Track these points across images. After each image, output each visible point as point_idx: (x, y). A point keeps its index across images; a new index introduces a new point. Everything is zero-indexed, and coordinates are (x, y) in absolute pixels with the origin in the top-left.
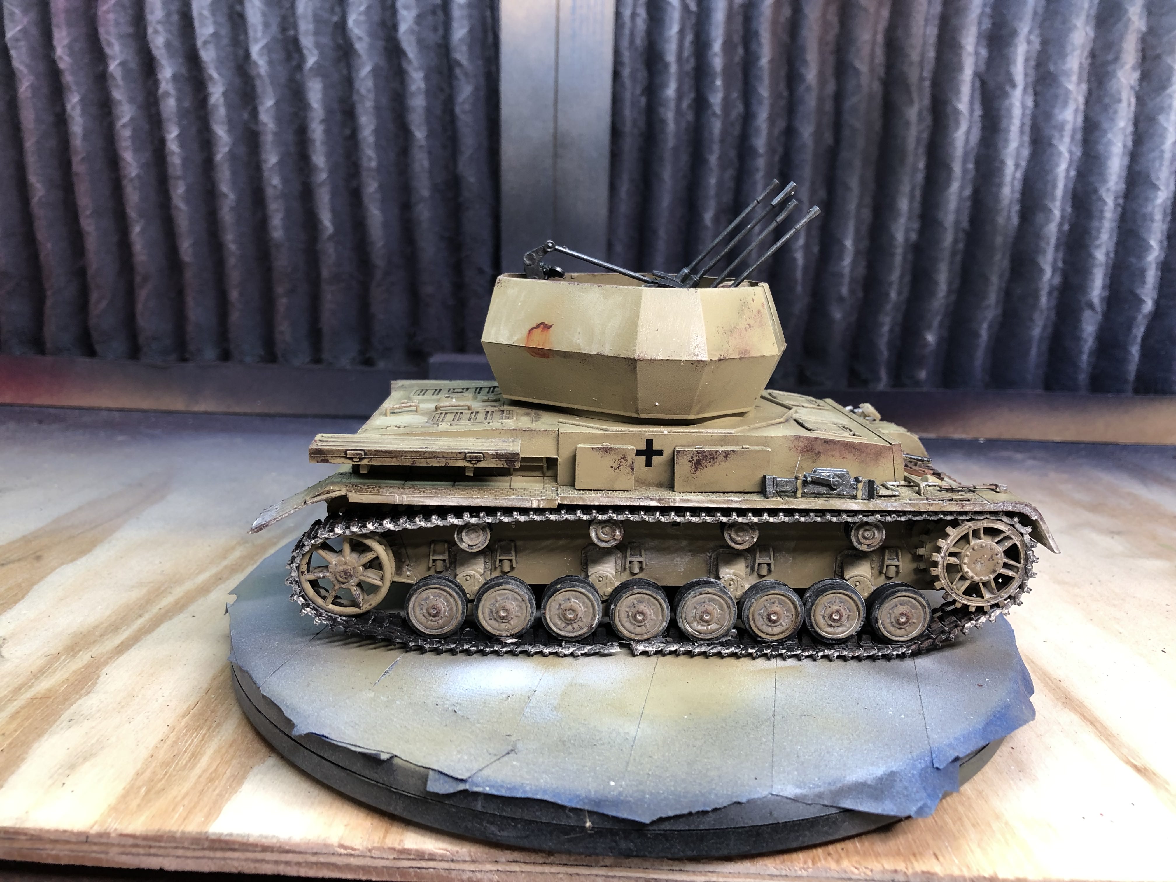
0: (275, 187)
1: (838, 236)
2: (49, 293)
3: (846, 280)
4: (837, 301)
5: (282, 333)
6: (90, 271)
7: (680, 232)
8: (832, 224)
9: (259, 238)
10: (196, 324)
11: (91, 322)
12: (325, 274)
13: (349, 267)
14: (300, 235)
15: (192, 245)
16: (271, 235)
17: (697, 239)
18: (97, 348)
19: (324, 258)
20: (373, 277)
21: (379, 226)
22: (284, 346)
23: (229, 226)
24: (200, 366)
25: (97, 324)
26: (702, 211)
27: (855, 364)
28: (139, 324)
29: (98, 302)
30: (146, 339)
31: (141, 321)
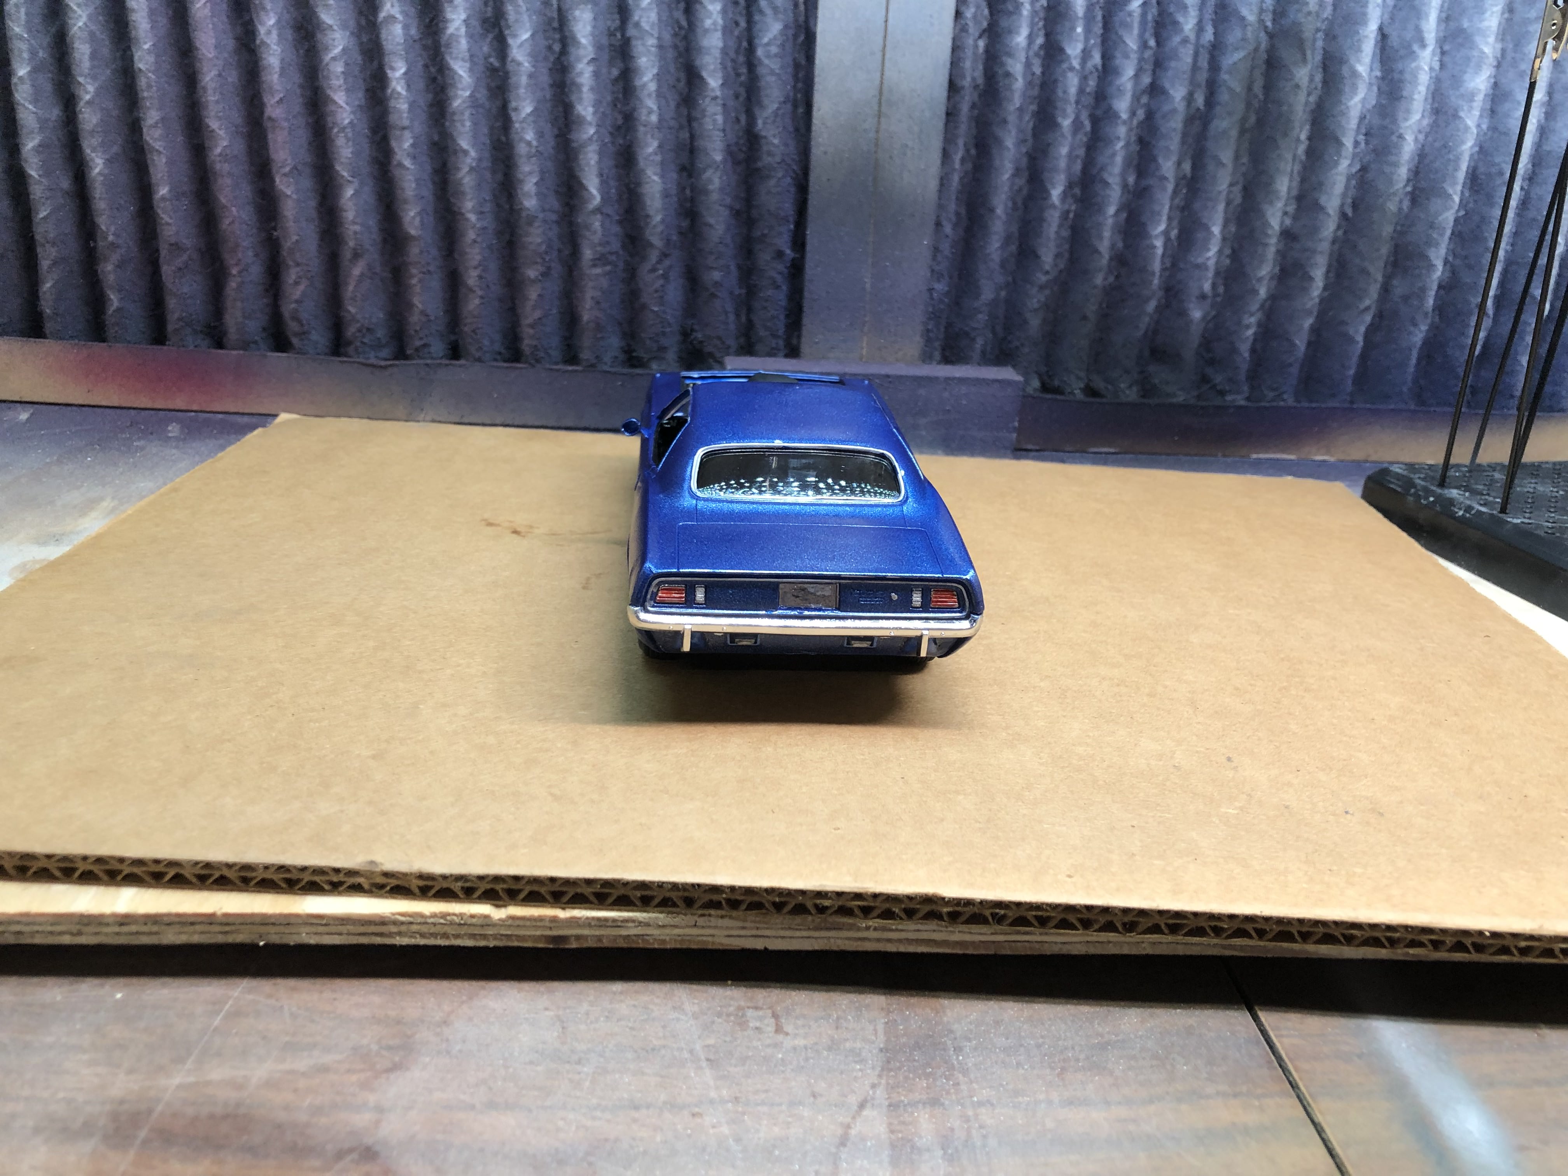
0: (529, 144)
1: (1205, 221)
2: (234, 271)
3: (1210, 274)
4: (1197, 298)
5: (532, 326)
6: (287, 244)
7: (1015, 208)
8: (1197, 205)
9: (498, 205)
10: (423, 313)
11: (287, 308)
12: (588, 254)
13: (616, 245)
14: (554, 203)
15: (419, 213)
16: (521, 203)
17: (1041, 220)
18: (295, 341)
19: (587, 233)
20: (644, 258)
21: (658, 195)
22: (534, 343)
23: (468, 190)
24: (427, 365)
25: (296, 311)
26: (1049, 186)
27: (1209, 371)
28: (349, 312)
29: (297, 283)
30: (359, 331)
31: (351, 309)
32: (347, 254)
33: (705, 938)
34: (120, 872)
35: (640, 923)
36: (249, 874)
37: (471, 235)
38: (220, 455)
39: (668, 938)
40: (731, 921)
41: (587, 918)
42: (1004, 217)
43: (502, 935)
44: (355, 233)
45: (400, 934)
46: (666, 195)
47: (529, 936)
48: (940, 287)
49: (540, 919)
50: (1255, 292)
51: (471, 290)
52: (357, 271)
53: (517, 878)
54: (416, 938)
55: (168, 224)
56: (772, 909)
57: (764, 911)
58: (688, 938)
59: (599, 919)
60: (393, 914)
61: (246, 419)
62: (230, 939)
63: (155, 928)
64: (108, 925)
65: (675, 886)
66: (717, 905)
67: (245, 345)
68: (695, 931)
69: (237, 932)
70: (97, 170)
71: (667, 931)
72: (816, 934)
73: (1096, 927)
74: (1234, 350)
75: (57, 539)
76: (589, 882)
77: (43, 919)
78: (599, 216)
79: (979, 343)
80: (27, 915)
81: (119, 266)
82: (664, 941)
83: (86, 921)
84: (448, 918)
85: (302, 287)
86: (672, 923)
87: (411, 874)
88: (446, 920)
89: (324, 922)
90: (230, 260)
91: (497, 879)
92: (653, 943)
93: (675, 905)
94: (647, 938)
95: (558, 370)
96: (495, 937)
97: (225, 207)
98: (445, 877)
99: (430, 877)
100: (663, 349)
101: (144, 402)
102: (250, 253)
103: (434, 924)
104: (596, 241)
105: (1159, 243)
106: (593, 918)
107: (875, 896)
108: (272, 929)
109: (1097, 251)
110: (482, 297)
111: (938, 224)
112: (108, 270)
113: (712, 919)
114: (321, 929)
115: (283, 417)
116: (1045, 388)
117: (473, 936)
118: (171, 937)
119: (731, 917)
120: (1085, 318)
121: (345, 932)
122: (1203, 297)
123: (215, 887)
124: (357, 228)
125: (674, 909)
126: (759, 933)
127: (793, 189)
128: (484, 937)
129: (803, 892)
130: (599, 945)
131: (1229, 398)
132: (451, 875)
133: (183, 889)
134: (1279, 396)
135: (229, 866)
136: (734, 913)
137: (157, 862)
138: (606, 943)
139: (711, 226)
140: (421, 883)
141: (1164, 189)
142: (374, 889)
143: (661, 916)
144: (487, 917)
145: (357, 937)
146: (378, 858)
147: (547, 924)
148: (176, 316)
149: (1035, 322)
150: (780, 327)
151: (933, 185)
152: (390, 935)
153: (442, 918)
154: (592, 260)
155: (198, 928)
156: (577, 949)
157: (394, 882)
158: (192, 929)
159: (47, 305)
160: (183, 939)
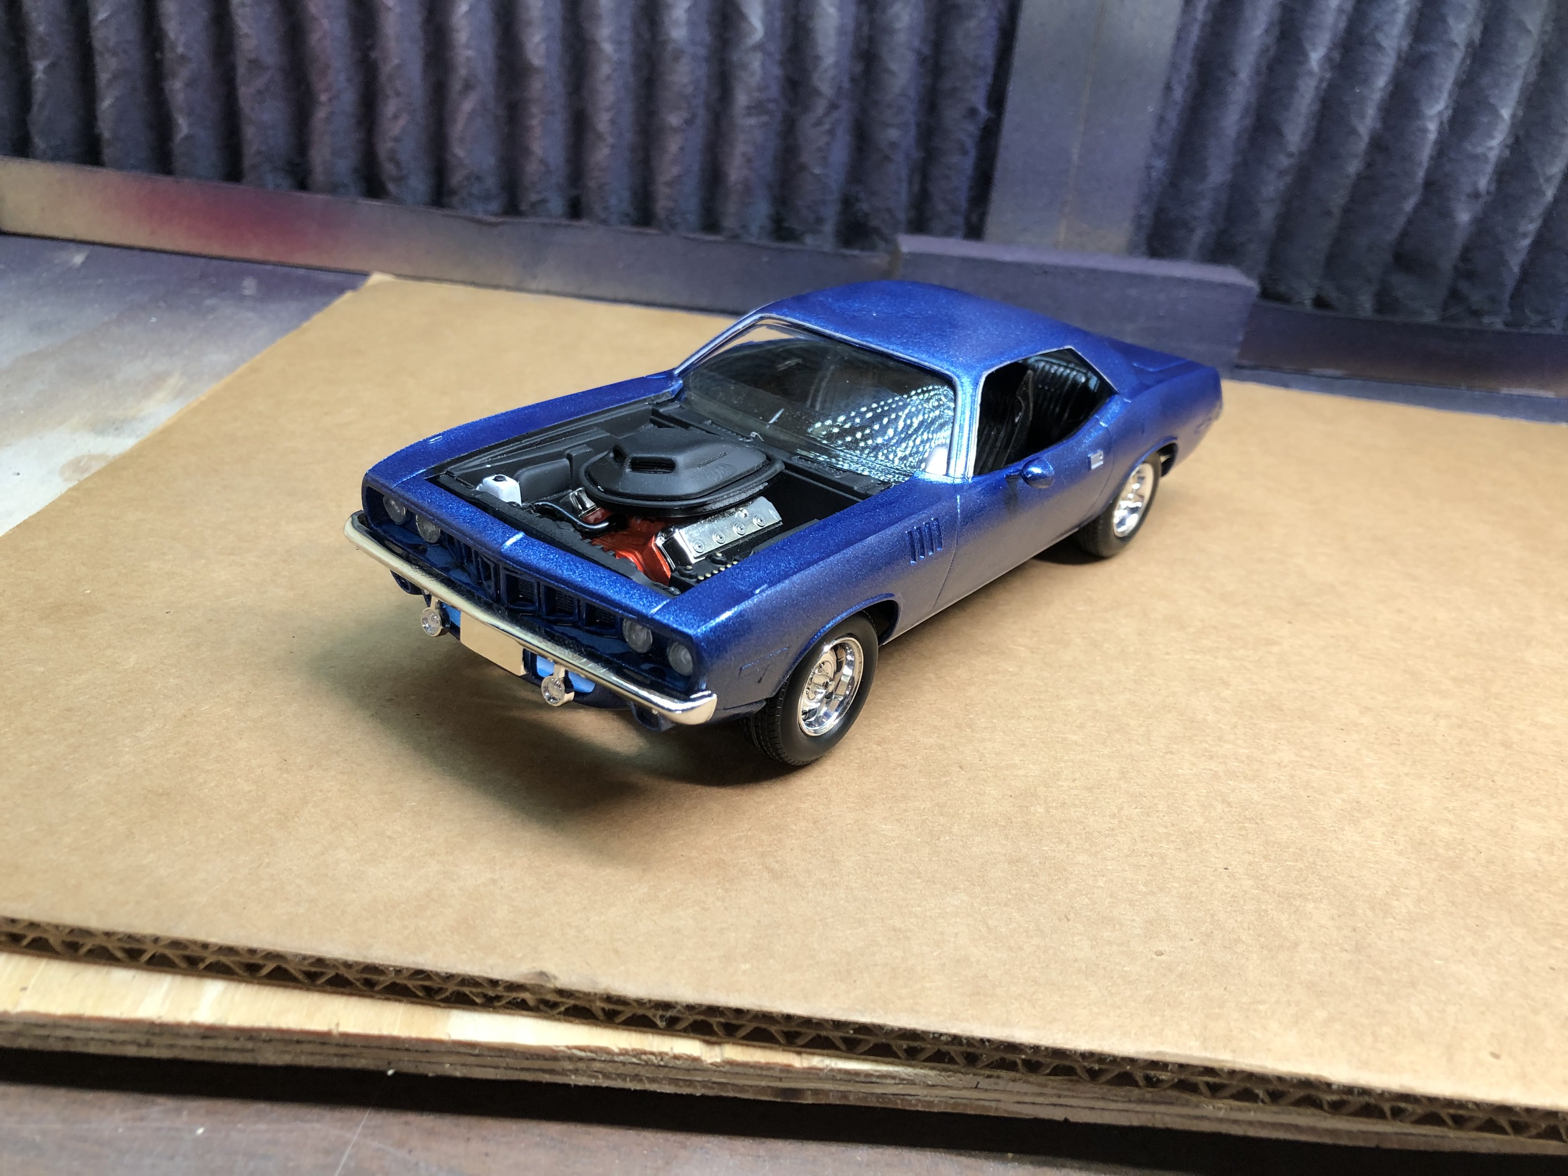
1: (1492, 101)
2: (323, 98)
3: (1489, 169)
4: (1469, 196)
5: (669, 184)
6: (386, 69)
7: (1258, 73)
8: (1485, 81)
9: (638, 35)
10: (542, 161)
11: (384, 147)
12: (741, 100)
13: (774, 91)
14: (705, 35)
15: (543, 40)
16: (668, 33)
17: (1292, 88)
18: (391, 187)
19: (744, 75)
20: (807, 109)
21: (832, 32)
22: (670, 204)
23: (605, 13)
24: (544, 225)
25: (393, 151)
26: (1308, 46)
27: (1464, 286)
28: (456, 155)
29: (396, 117)
30: (468, 178)
31: (459, 151)
32: (456, 85)
33: (987, 1104)
34: (202, 960)
35: (902, 1080)
36: (375, 977)
37: (605, 70)
38: (306, 325)
39: (936, 1100)
40: (1025, 1085)
41: (832, 1070)
42: (1248, 83)
43: (714, 1083)
44: (468, 59)
45: (576, 1071)
46: (841, 31)
47: (751, 1086)
48: (1160, 164)
49: (768, 1067)
50: (1540, 192)
51: (600, 137)
52: (468, 105)
53: (739, 1012)
54: (597, 1078)
55: (247, 35)
56: (1085, 1076)
57: (1075, 1078)
58: (964, 1101)
59: (847, 1072)
60: (568, 1048)
61: (331, 277)
62: (349, 1063)
63: (250, 1045)
64: (186, 1036)
65: (956, 1039)
66: (1011, 1066)
67: (333, 188)
68: (975, 1094)
69: (359, 1055)
71: (936, 1092)
72: (1139, 1108)
73: (1534, 1131)
74: (1504, 263)
75: (115, 426)
76: (838, 1025)
77: (99, 1025)
78: (759, 54)
79: (1199, 235)
80: (79, 1018)
81: (190, 84)
82: (931, 1103)
83: (157, 1030)
84: (644, 1057)
85: (402, 122)
86: (946, 1083)
87: (595, 994)
88: (640, 1059)
89: (477, 1052)
90: (319, 84)
91: (713, 1010)
92: (916, 1105)
93: (952, 1061)
94: (910, 1098)
95: (694, 240)
96: (704, 1084)
97: (314, 19)
98: (640, 1002)
99: (622, 1001)
100: (820, 220)
101: (216, 249)
102: (342, 77)
103: (624, 1063)
104: (753, 85)
105: (1432, 127)
106: (840, 1071)
107: (1232, 1073)
108: (406, 1057)
109: (1354, 132)
110: (613, 147)
111: (1168, 87)
112: (177, 88)
113: (1000, 1081)
114: (472, 1060)
115: (376, 278)
116: (1265, 294)
117: (675, 1081)
118: (270, 1057)
119: (1027, 1082)
120: (1328, 213)
121: (504, 1065)
122: (1476, 195)
123: (328, 988)
124: (470, 53)
125: (951, 1067)
126: (1062, 1101)
127: (996, 34)
128: (690, 1083)
129: (1132, 1061)
130: (843, 1102)
131: (1486, 320)
132: (650, 1001)
133: (286, 987)
134: (1547, 322)
135: (348, 965)
136: (1033, 1078)
137: (252, 952)
138: (852, 1101)
139: (892, 73)
140: (607, 1006)
141: (1450, 58)
142: (542, 1007)
143: (932, 1073)
144: (696, 1060)
145: (518, 1073)
146: (550, 968)
147: (777, 1074)
148: (254, 148)
149: (1268, 214)
150: (963, 201)
151: (1168, 37)
152: (564, 1072)
153: (634, 1056)
154: (746, 107)
155: (307, 1048)
156: (813, 1104)
157: (571, 1002)
158: (298, 1048)
159: (105, 128)
160: (286, 1059)
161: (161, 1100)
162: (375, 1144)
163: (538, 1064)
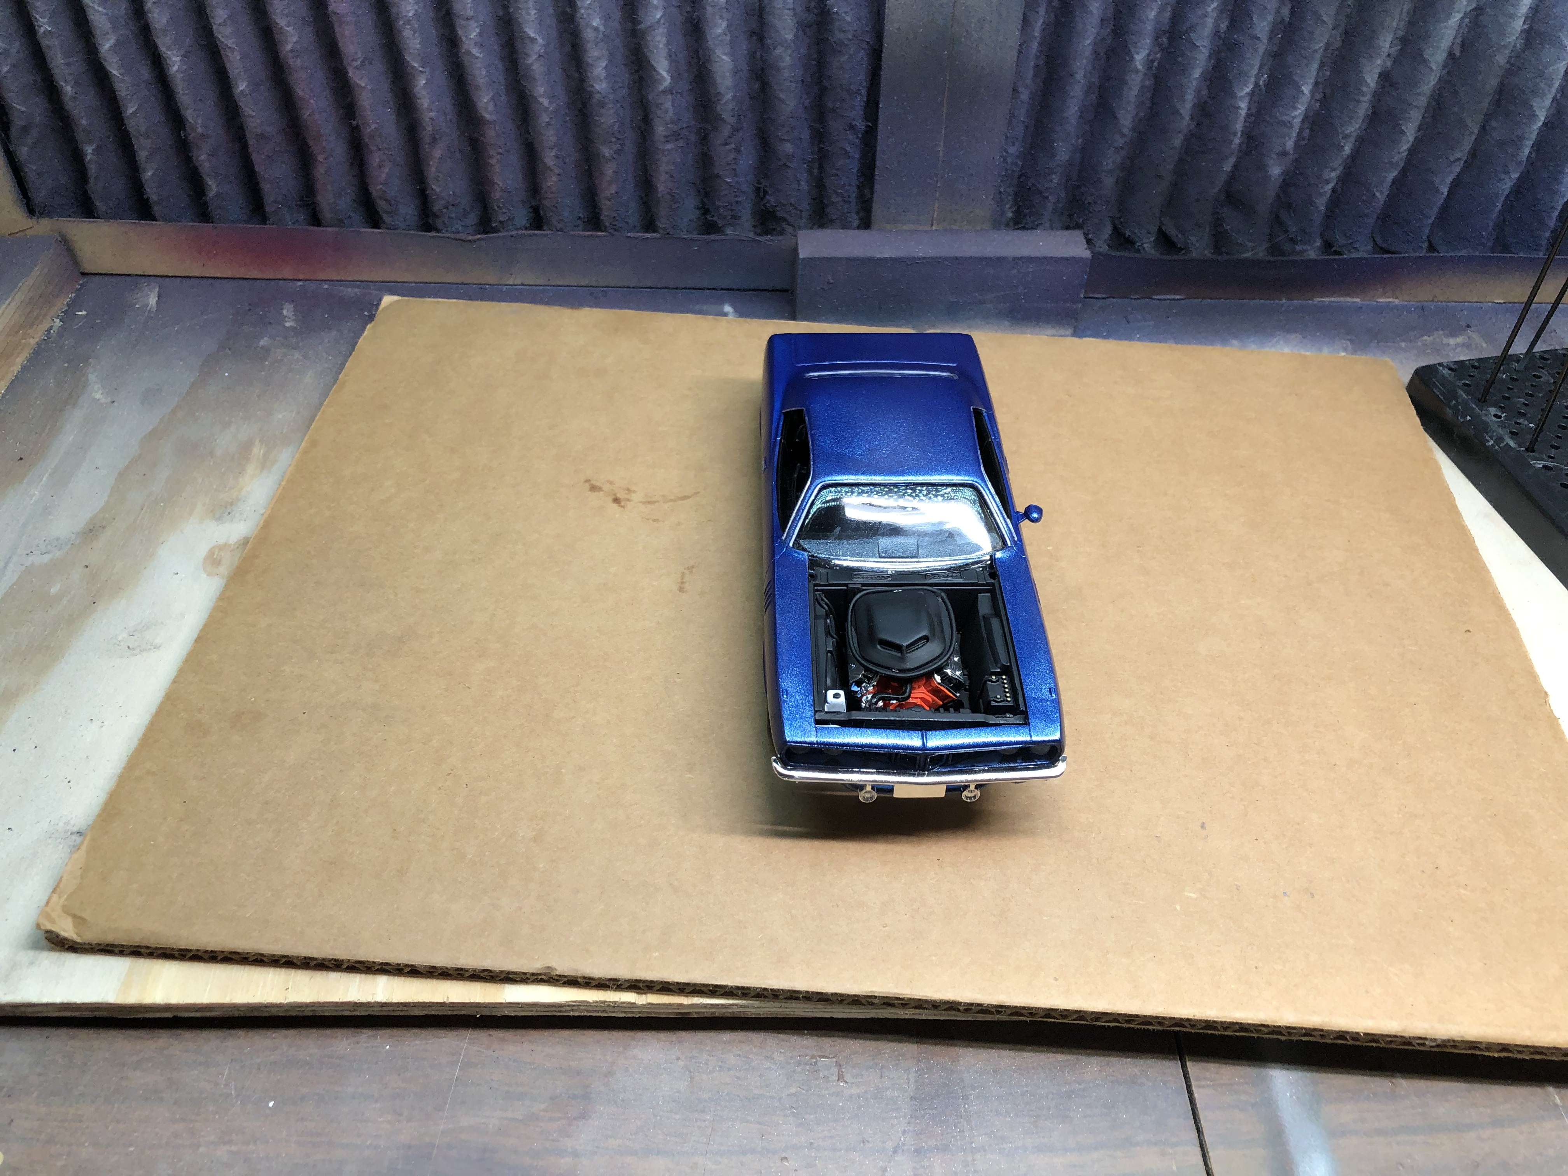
0: (596, 29)
1: (1296, 77)
2: (320, 158)
3: (1295, 130)
4: (1278, 154)
5: (610, 199)
6: (367, 131)
10: (505, 190)
11: (375, 190)
12: (660, 130)
13: (688, 122)
15: (492, 99)
16: (592, 86)
17: (1123, 81)
18: (385, 217)
19: (659, 112)
20: (716, 132)
21: (728, 74)
22: (613, 213)
23: (537, 77)
24: (512, 237)
25: (383, 192)
26: (1133, 48)
27: (1283, 215)
28: (433, 190)
29: (381, 166)
30: (446, 205)
31: (435, 188)
32: (426, 138)
33: (786, 1013)
34: (374, 967)
36: (462, 972)
37: (545, 118)
39: (761, 1012)
40: (806, 1006)
41: (704, 1004)
42: (1083, 81)
43: (643, 1011)
44: (432, 119)
46: (736, 72)
47: (663, 1013)
48: (1014, 150)
49: (671, 1005)
50: (1339, 146)
51: (549, 168)
52: (437, 153)
53: (652, 981)
54: (583, 1012)
55: (251, 116)
56: (835, 1001)
57: (830, 1002)
58: (776, 1012)
59: (712, 1005)
60: (567, 1002)
62: (456, 1013)
63: (406, 1009)
64: (373, 1007)
65: (766, 989)
66: (797, 999)
67: (340, 223)
68: (781, 1010)
69: (461, 1010)
70: (175, 68)
71: (761, 1009)
74: (1311, 203)
76: (704, 985)
77: (328, 1005)
78: (669, 97)
79: (1052, 202)
80: (319, 1003)
81: (213, 154)
82: (759, 1014)
83: (358, 1006)
84: (606, 1004)
85: (386, 169)
86: (764, 1006)
87: (578, 977)
89: (520, 1006)
90: (316, 149)
91: (638, 980)
92: (751, 1014)
93: (766, 997)
94: (747, 1012)
95: (635, 238)
96: (639, 1013)
97: (302, 99)
98: (600, 979)
99: (594, 978)
100: (738, 217)
101: (255, 274)
102: (332, 138)
103: (597, 1007)
104: (668, 119)
105: (1243, 105)
106: (708, 1003)
107: (910, 999)
108: (485, 1009)
109: (1176, 112)
110: (559, 175)
111: (1015, 90)
112: (203, 158)
113: (792, 1004)
114: (518, 1009)
117: (624, 1012)
118: (416, 1012)
119: (806, 1003)
120: (1160, 177)
121: (535, 1010)
122: (1284, 154)
123: (442, 978)
124: (433, 114)
125: (766, 1000)
126: (826, 1010)
127: (866, 61)
128: (632, 1012)
129: (857, 996)
130: (712, 1016)
131: (1300, 249)
132: (606, 977)
133: (418, 977)
135: (449, 968)
136: (809, 1002)
137: (399, 964)
138: (718, 1015)
139: (782, 101)
140: (585, 981)
141: (1255, 50)
142: (550, 981)
143: (757, 1002)
144: (634, 1002)
146: (553, 964)
147: (676, 1007)
148: (272, 199)
149: (1109, 181)
150: (853, 192)
151: (1011, 56)
152: (566, 1011)
153: (601, 1004)
154: (666, 137)
155: (434, 1008)
156: (696, 1017)
157: (566, 979)
158: (430, 1008)
159: (152, 192)
160: (425, 1013)
161: (365, 1031)
162: (476, 1048)
163: (552, 1009)
